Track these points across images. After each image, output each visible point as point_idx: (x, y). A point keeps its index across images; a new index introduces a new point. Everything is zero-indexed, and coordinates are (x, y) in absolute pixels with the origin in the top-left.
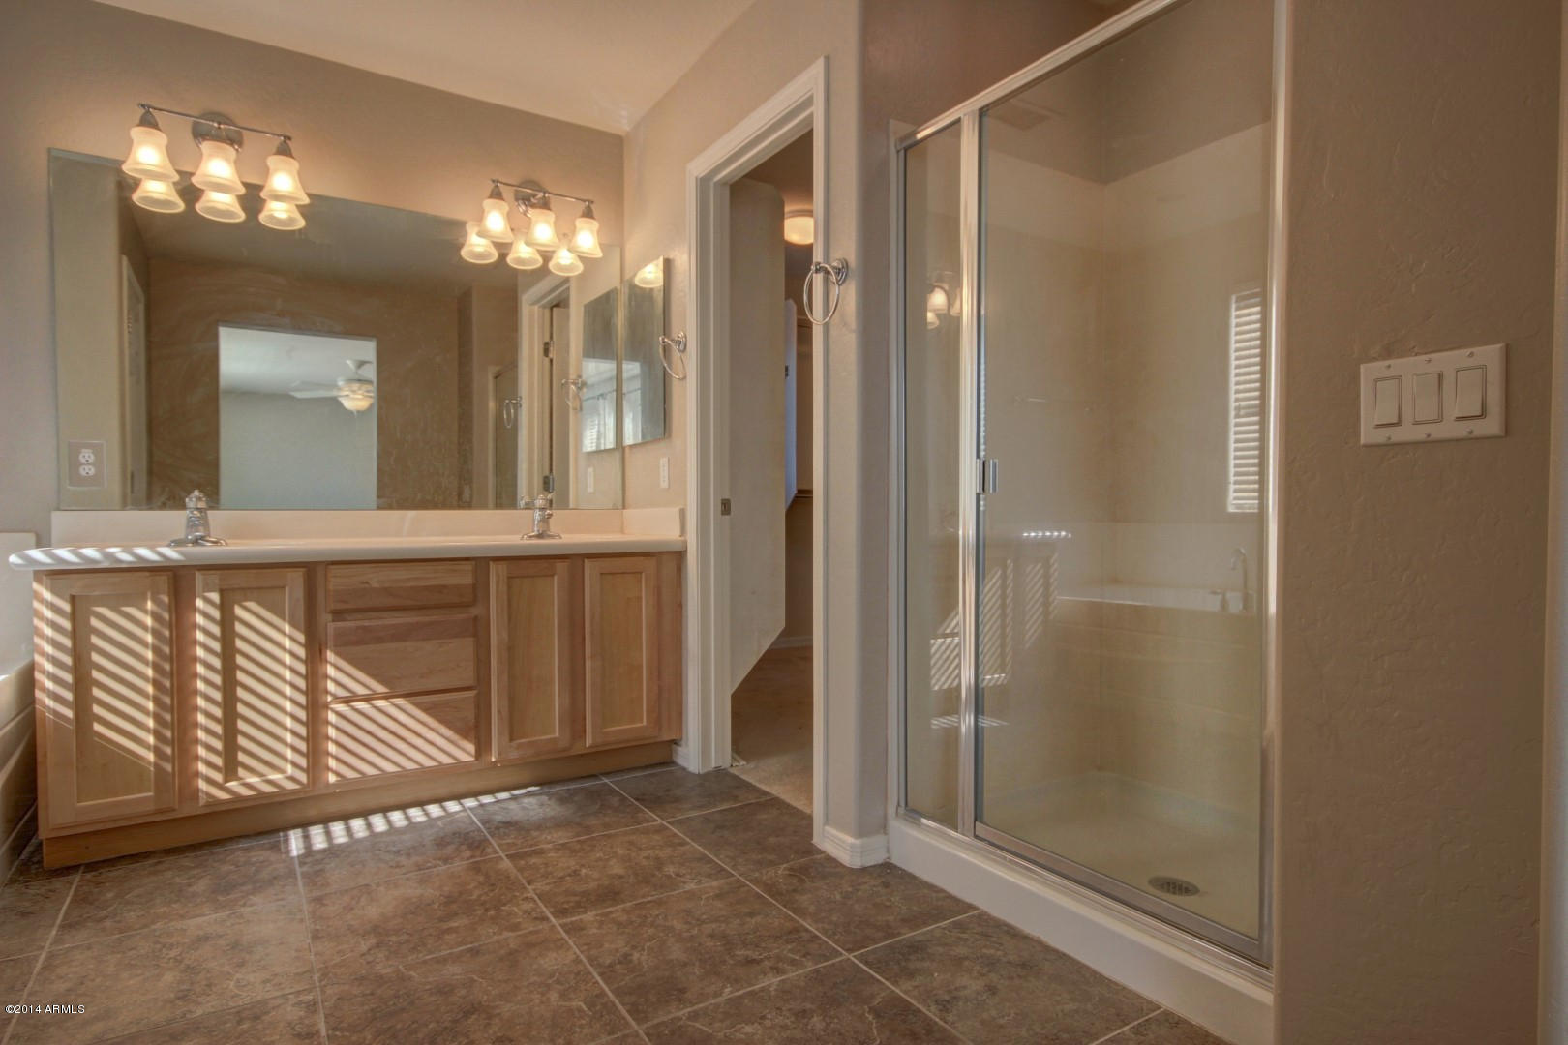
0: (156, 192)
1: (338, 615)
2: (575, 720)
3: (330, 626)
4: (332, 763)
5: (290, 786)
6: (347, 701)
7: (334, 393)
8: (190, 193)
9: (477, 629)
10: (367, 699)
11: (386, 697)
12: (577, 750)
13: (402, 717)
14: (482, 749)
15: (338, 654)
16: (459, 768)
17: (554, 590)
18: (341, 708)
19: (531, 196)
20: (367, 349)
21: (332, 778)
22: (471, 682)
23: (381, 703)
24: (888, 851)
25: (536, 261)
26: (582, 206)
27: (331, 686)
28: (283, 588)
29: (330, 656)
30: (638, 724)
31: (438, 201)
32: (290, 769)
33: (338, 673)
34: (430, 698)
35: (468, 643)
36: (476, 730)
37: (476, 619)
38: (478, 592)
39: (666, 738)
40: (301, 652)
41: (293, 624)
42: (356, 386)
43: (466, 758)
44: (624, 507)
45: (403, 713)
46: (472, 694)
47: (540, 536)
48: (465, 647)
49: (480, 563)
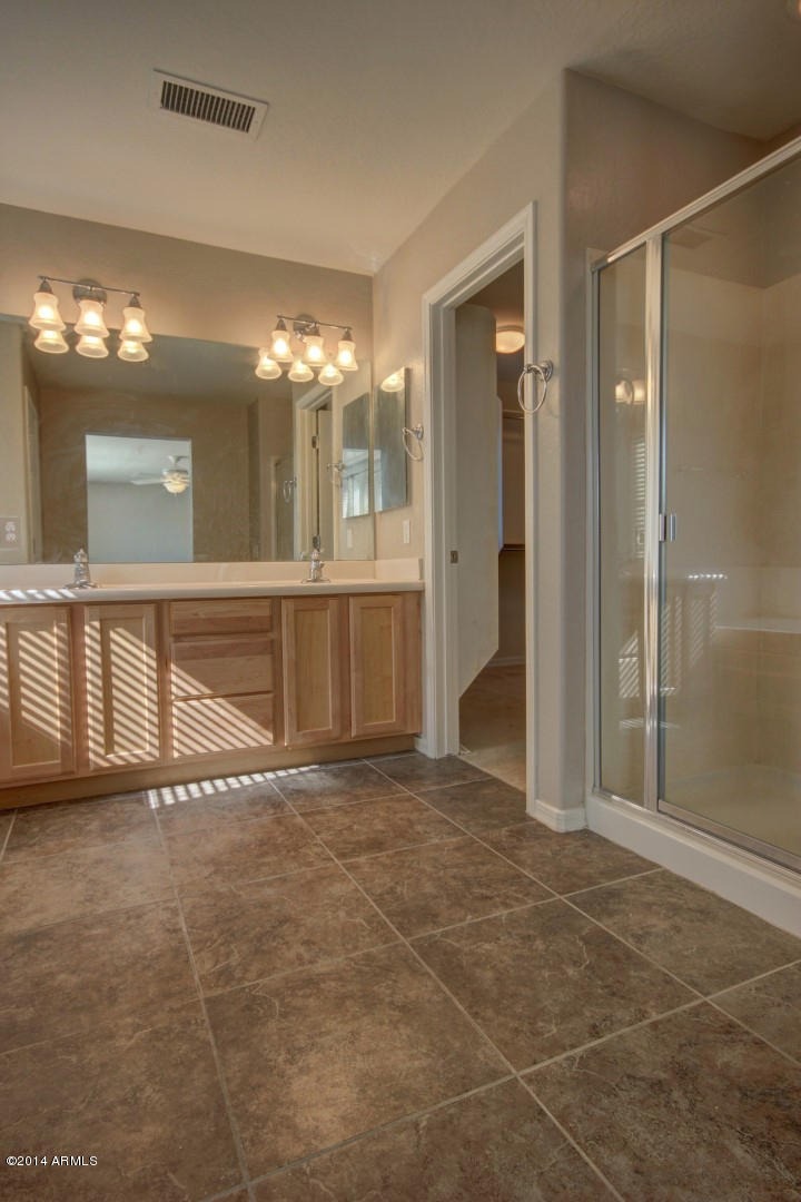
0: (50, 339)
1: (178, 638)
2: (344, 718)
3: (172, 646)
4: (176, 744)
5: (148, 759)
6: (185, 700)
7: (162, 480)
8: (72, 337)
9: (273, 649)
10: (198, 698)
11: (211, 697)
12: (345, 739)
13: (222, 712)
14: (278, 736)
15: (177, 666)
16: (262, 749)
17: (327, 619)
18: (181, 704)
19: (305, 327)
20: (185, 447)
21: (176, 755)
22: (270, 688)
23: (207, 702)
24: (586, 819)
25: (308, 375)
26: (343, 332)
27: (174, 689)
28: (141, 618)
29: (173, 667)
30: (388, 721)
31: (240, 335)
32: (148, 747)
33: (179, 680)
34: (241, 698)
35: (267, 659)
36: (273, 723)
37: (272, 642)
38: (274, 621)
39: (410, 732)
40: (154, 664)
41: (148, 645)
42: (176, 475)
43: (266, 743)
44: (375, 558)
45: (221, 709)
46: (270, 696)
47: (315, 581)
48: (264, 662)
49: (275, 600)
